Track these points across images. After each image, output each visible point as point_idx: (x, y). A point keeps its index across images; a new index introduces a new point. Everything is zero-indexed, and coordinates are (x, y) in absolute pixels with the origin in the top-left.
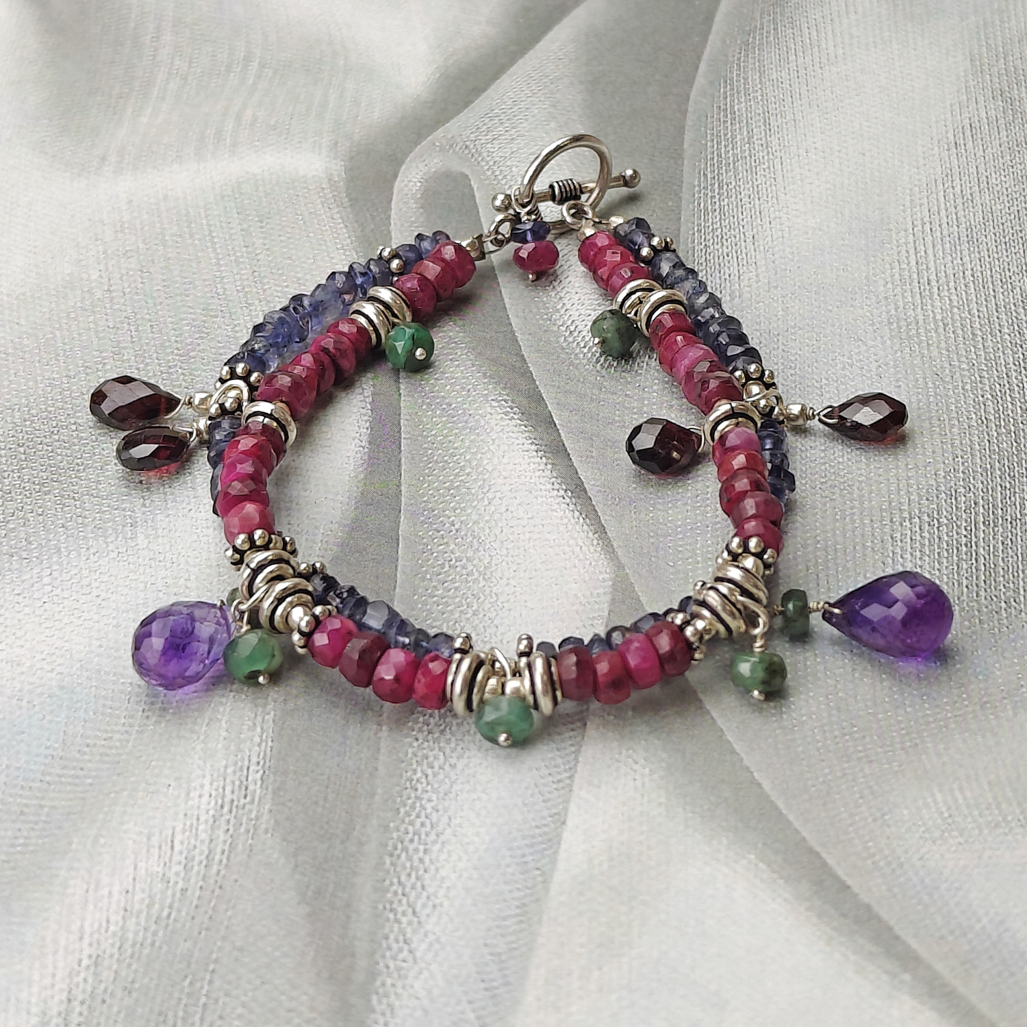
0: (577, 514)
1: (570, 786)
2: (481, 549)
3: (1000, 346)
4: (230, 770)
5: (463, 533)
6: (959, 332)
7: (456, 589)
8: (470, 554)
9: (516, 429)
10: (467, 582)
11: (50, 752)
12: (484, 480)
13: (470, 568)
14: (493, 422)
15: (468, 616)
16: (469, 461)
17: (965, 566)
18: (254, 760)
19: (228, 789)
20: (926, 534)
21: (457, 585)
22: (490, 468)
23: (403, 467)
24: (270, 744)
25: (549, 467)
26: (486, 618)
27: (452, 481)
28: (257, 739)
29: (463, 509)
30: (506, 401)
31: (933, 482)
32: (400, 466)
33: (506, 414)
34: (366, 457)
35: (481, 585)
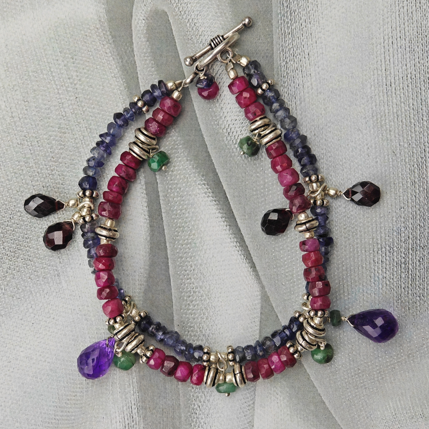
0: (242, 256)
1: (253, 407)
2: (205, 281)
3: (422, 130)
4: (125, 408)
5: (196, 271)
6: (404, 120)
7: (198, 305)
8: (201, 284)
9: (211, 203)
10: (202, 300)
11: (54, 404)
12: (201, 238)
13: (202, 292)
14: (201, 200)
15: (204, 320)
16: (193, 226)
17: (403, 276)
18: (133, 403)
19: (126, 418)
20: (388, 258)
21: (198, 302)
22: (203, 229)
23: (166, 231)
24: (137, 394)
25: (228, 227)
26: (212, 321)
27: (187, 239)
28: (132, 392)
29: (195, 257)
30: (204, 184)
31: (391, 225)
32: (164, 230)
33: (206, 193)
34: (149, 226)
35: (207, 302)
